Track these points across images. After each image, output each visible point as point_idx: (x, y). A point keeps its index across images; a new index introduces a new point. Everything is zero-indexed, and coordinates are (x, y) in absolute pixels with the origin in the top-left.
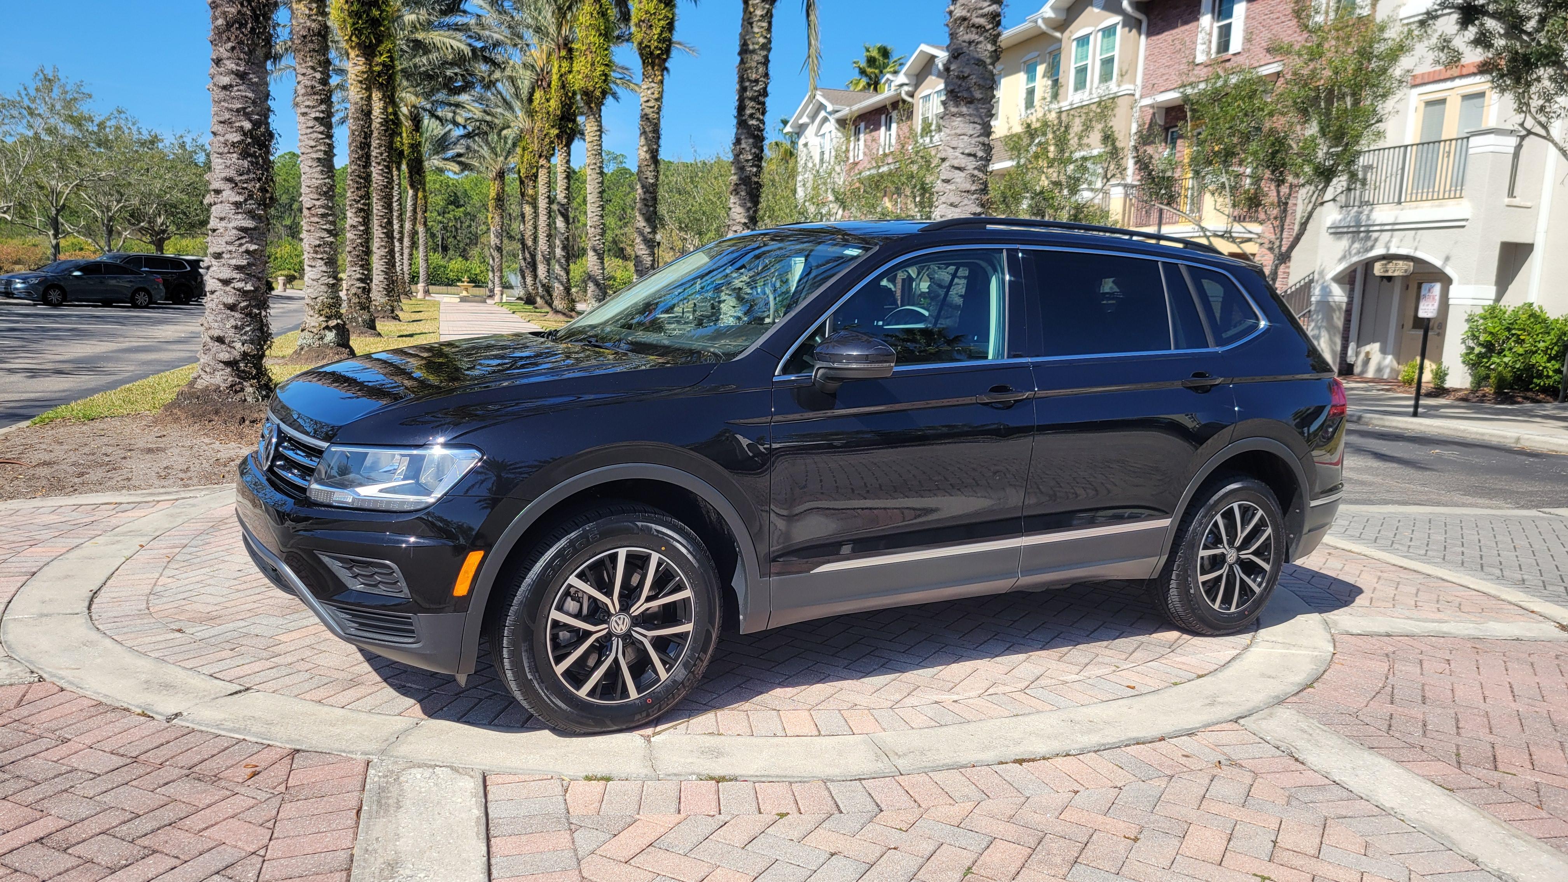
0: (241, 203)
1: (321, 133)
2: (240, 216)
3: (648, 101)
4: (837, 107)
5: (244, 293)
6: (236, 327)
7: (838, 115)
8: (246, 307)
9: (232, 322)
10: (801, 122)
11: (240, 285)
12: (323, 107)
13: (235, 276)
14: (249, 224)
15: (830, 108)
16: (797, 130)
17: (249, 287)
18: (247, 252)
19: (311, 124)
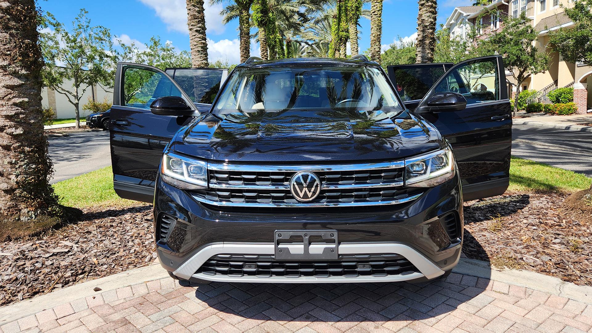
0: (5, 67)
1: (200, 38)
2: (7, 77)
3: (374, 12)
4: (468, 14)
5: (15, 137)
6: (11, 163)
7: (468, 17)
8: (19, 147)
9: (8, 160)
10: (451, 23)
11: (10, 131)
12: (200, 25)
13: (7, 124)
14: (16, 82)
15: (465, 14)
16: (449, 27)
17: (20, 131)
18: (15, 104)
19: (194, 34)
